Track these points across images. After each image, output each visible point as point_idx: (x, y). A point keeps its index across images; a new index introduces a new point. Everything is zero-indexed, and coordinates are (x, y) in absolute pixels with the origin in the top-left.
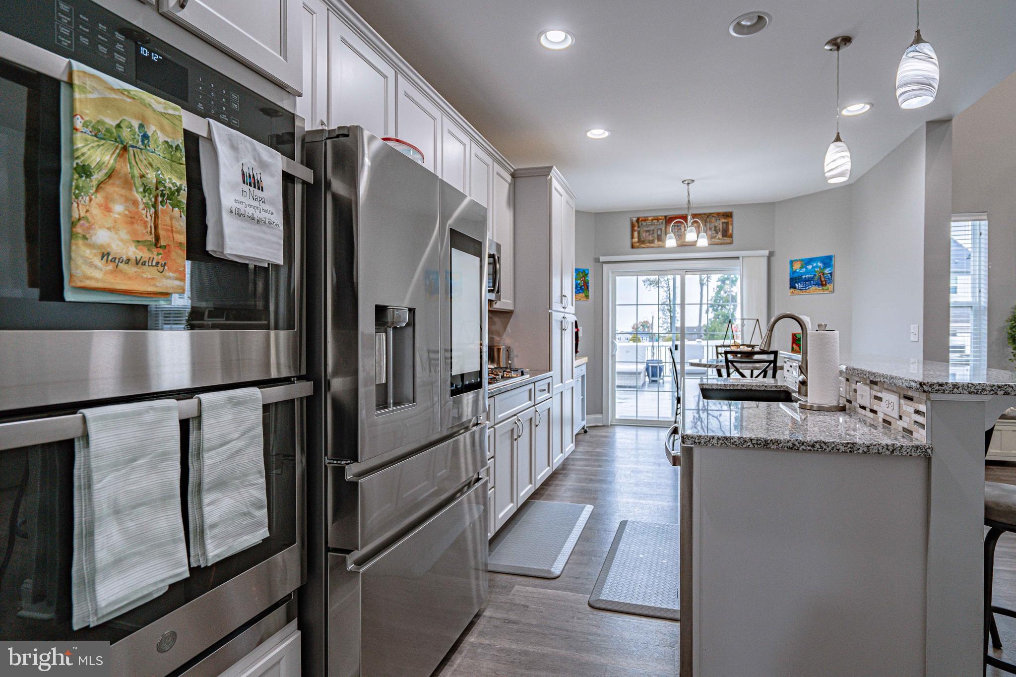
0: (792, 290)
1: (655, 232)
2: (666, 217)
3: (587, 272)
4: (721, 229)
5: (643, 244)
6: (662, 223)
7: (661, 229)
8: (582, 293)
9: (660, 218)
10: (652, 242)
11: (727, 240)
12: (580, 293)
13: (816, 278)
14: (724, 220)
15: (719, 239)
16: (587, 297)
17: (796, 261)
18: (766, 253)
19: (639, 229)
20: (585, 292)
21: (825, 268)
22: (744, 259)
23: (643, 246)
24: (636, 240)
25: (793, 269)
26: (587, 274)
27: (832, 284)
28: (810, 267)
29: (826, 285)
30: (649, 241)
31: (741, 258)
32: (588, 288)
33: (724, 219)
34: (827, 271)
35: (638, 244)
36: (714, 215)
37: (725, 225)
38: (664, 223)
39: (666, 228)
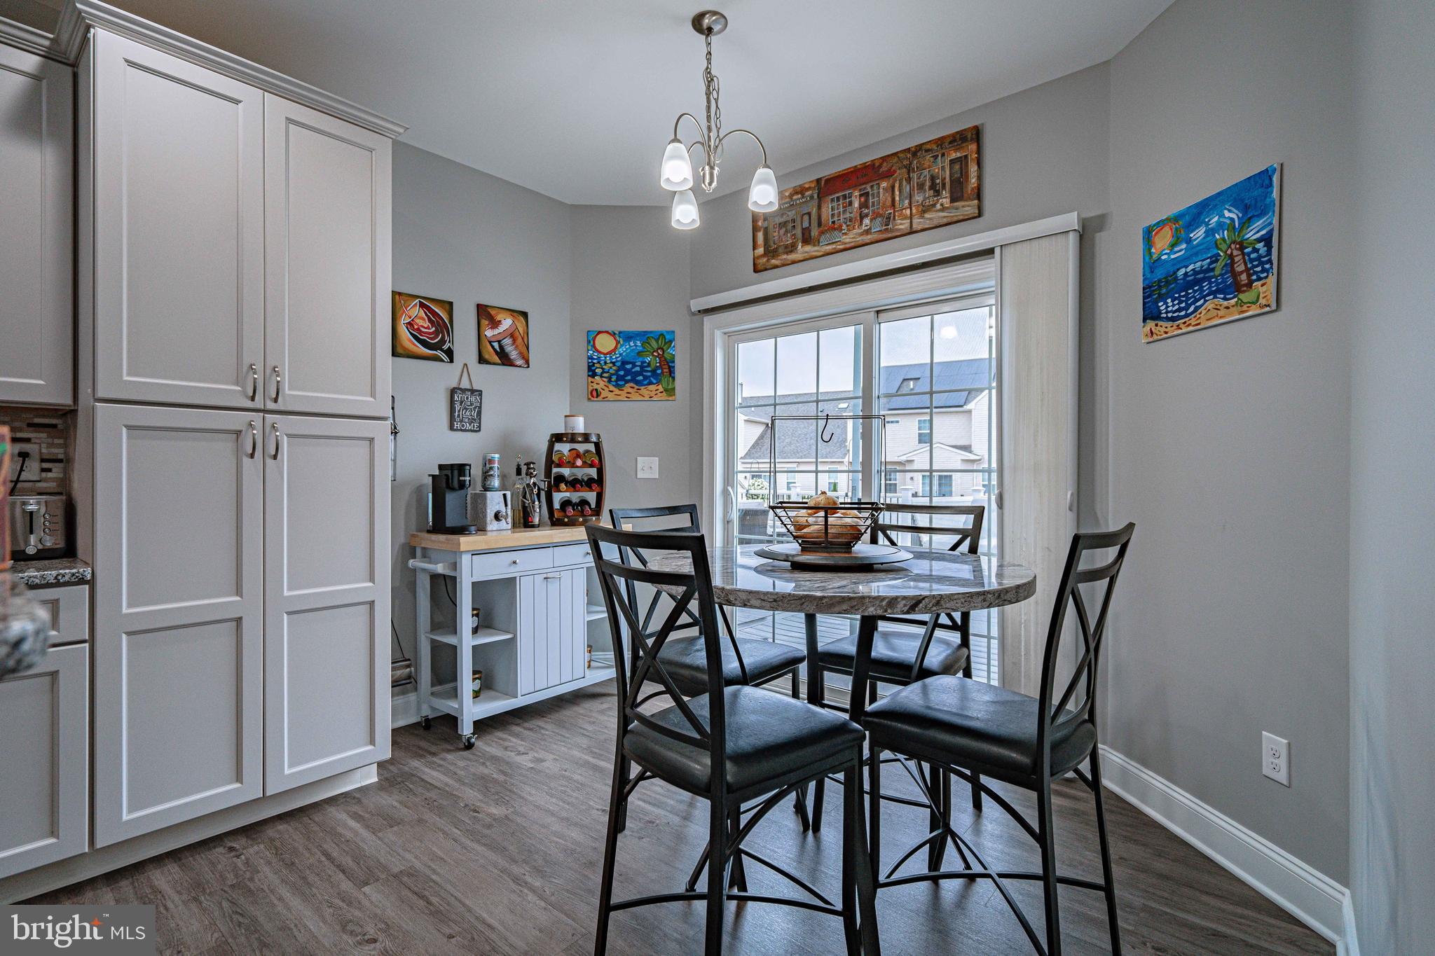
0: (1151, 324)
1: (798, 223)
2: (818, 181)
3: (668, 337)
4: (948, 180)
5: (773, 257)
6: (812, 197)
7: (809, 214)
8: (658, 383)
9: (807, 186)
10: (792, 248)
11: (969, 207)
12: (651, 383)
13: (1218, 267)
14: (954, 155)
15: (943, 209)
16: (670, 392)
17: (1161, 224)
18: (1071, 220)
19: (766, 224)
20: (664, 380)
21: (1246, 222)
22: (1007, 251)
23: (774, 262)
24: (761, 251)
25: (1150, 253)
26: (671, 342)
27: (1272, 280)
28: (1199, 234)
29: (1250, 285)
30: (786, 247)
31: (997, 251)
32: (671, 372)
33: (956, 151)
34: (1253, 233)
35: (765, 259)
36: (928, 147)
37: (957, 167)
38: (816, 196)
39: (819, 207)
